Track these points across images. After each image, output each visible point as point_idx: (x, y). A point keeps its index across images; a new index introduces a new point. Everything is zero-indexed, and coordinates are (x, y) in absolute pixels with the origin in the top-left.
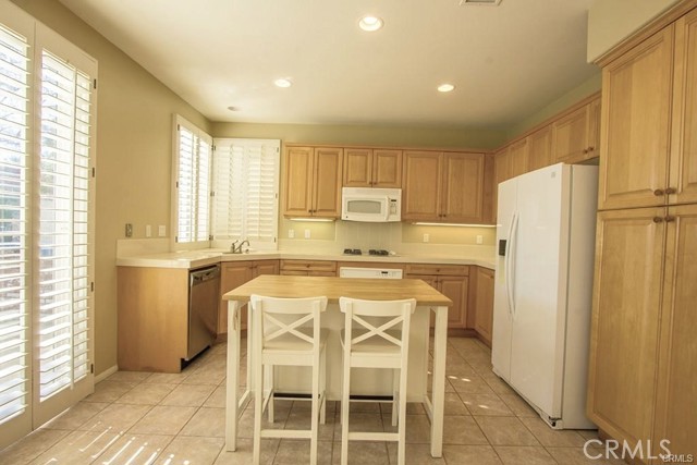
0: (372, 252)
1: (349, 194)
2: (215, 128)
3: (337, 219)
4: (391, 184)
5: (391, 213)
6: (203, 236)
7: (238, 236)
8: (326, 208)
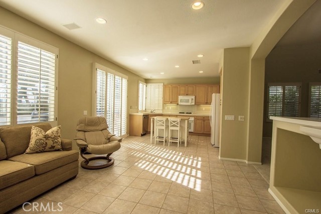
0: (187, 113)
1: (180, 97)
2: (147, 81)
3: (178, 104)
4: (192, 94)
5: (192, 102)
6: (144, 109)
7: (152, 109)
8: (174, 101)
